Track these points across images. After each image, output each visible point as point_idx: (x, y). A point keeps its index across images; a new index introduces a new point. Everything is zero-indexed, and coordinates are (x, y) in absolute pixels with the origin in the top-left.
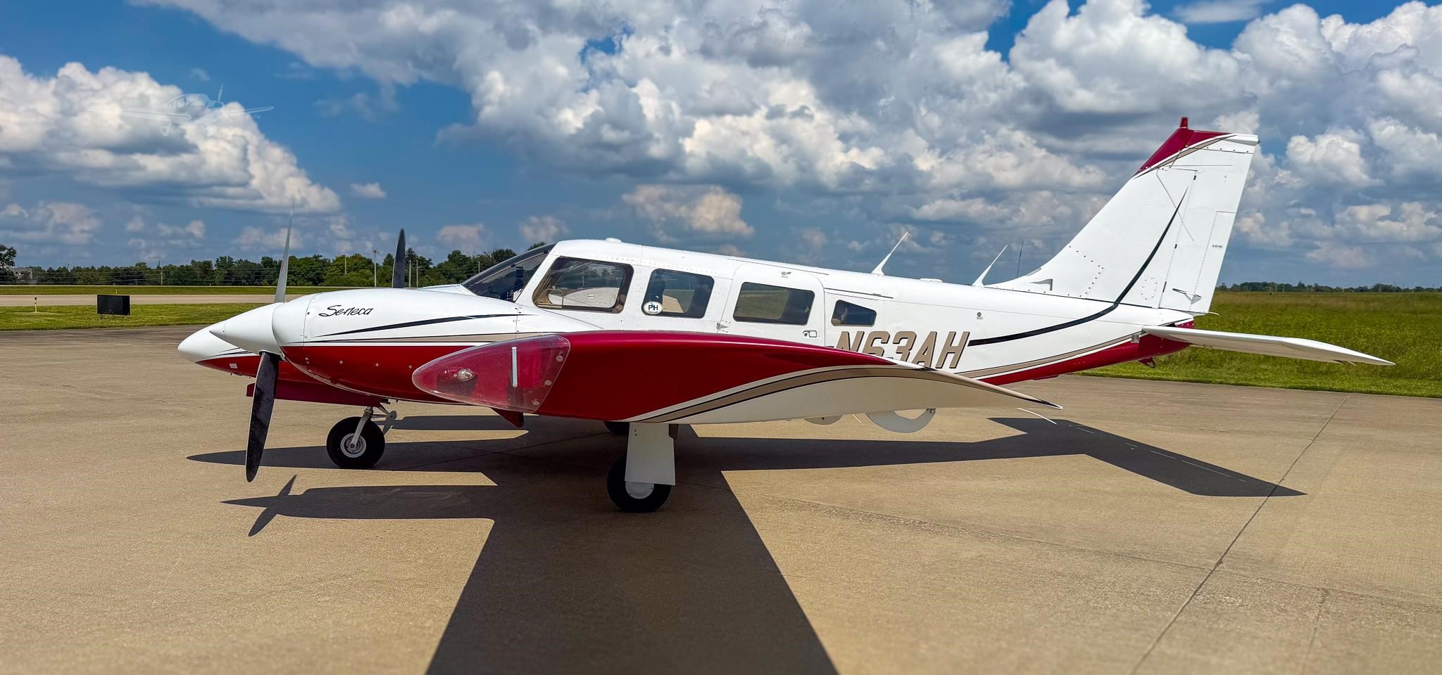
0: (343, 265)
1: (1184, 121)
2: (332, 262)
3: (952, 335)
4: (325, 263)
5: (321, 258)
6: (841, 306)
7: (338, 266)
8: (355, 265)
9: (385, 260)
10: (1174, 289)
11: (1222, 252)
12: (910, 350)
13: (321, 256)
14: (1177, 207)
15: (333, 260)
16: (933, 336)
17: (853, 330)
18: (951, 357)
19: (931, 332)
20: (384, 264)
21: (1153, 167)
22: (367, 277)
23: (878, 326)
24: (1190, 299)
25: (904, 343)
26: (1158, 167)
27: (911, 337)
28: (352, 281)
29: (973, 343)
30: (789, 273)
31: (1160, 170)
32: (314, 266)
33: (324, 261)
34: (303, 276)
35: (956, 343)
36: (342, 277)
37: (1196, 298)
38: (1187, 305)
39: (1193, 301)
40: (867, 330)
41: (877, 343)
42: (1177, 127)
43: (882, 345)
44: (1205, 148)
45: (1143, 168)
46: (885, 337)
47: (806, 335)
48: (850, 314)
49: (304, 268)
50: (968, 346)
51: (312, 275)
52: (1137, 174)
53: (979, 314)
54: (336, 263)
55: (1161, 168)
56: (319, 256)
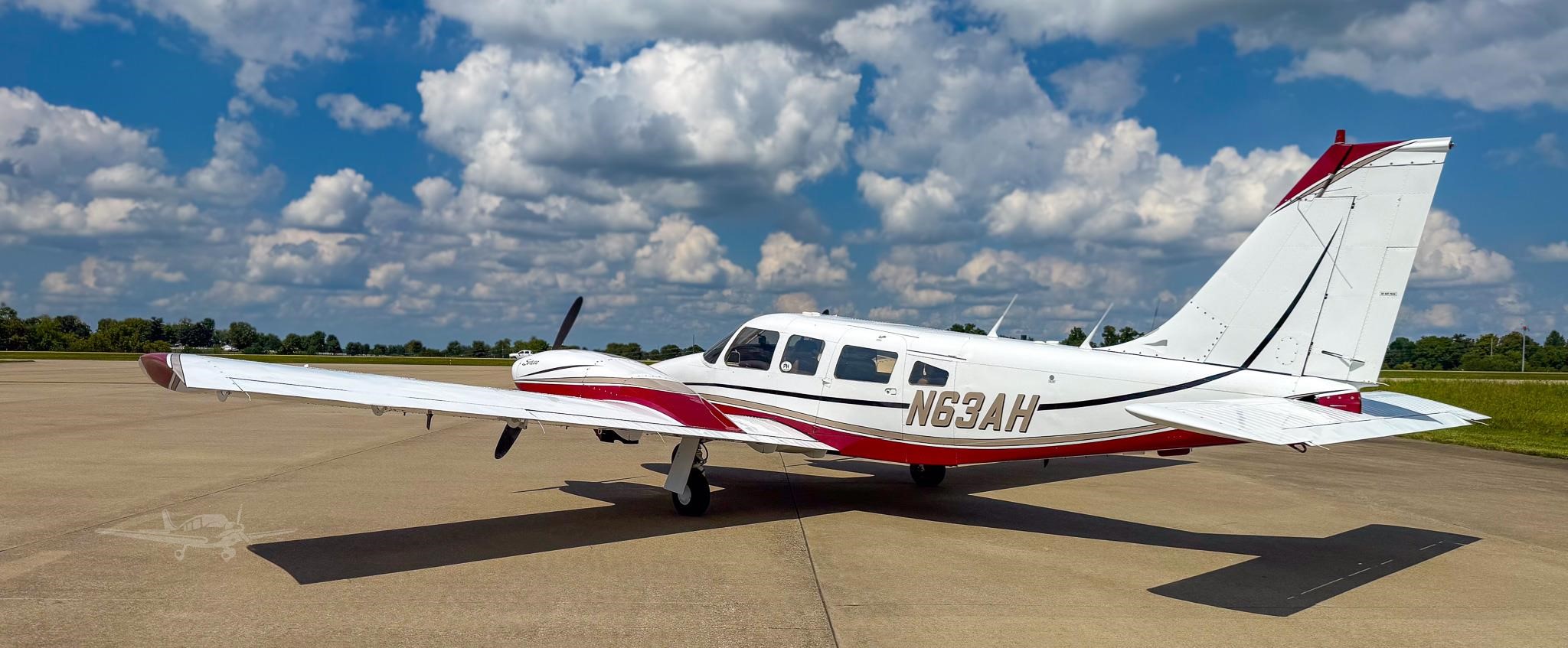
0: (1489, 345)
1: (1341, 135)
2: (1475, 341)
3: (1021, 398)
4: (1467, 344)
5: (1464, 338)
6: (919, 366)
7: (1483, 347)
8: (1507, 345)
9: (1547, 338)
10: (1323, 352)
11: (1398, 301)
12: (979, 411)
13: (1464, 336)
14: (1326, 246)
15: (1477, 340)
16: (1002, 398)
17: (927, 390)
18: (1020, 420)
19: (1000, 394)
20: (1546, 344)
21: (1293, 199)
22: (1516, 361)
23: (949, 387)
24: (1347, 365)
25: (973, 403)
26: (1299, 199)
27: (980, 398)
28: (1495, 365)
29: (1043, 407)
30: (885, 337)
31: (1302, 203)
32: (1450, 348)
33: (1467, 342)
34: (1436, 358)
35: (1025, 406)
36: (1481, 360)
37: (1356, 364)
38: (1343, 372)
39: (1352, 368)
40: (939, 390)
41: (948, 403)
42: (1332, 142)
43: (952, 405)
44: (1368, 165)
45: (1283, 202)
46: (954, 397)
47: (888, 392)
48: (928, 374)
49: (1438, 349)
50: (1039, 410)
51: (1448, 357)
52: (1278, 206)
53: (1052, 378)
54: (1480, 344)
55: (1303, 199)
56: (1461, 336)
